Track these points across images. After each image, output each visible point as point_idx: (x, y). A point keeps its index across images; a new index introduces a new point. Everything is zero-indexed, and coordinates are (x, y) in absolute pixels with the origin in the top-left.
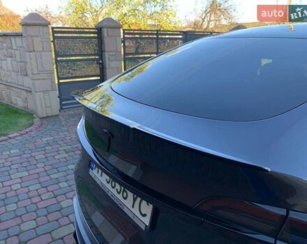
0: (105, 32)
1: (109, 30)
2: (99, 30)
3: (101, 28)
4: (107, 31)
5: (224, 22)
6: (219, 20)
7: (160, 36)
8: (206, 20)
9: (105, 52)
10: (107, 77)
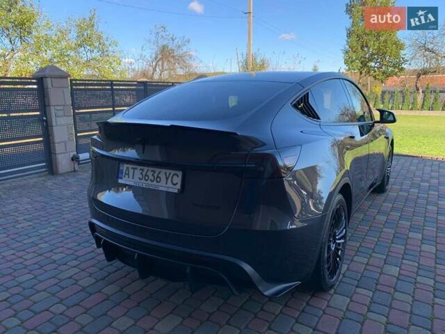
0: (48, 82)
1: (53, 79)
2: (40, 80)
3: (42, 78)
4: (52, 82)
5: (180, 72)
6: (174, 70)
7: (115, 87)
8: (157, 69)
9: (49, 106)
10: (53, 137)
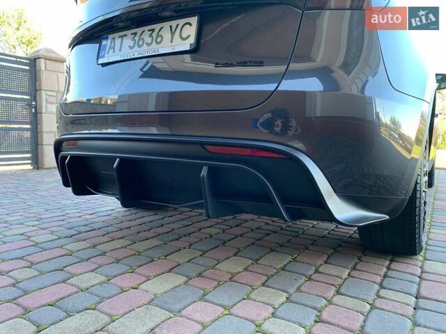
0: (42, 64)
1: (47, 61)
2: (33, 61)
3: (35, 59)
4: (45, 63)
9: (40, 90)
10: (42, 126)
